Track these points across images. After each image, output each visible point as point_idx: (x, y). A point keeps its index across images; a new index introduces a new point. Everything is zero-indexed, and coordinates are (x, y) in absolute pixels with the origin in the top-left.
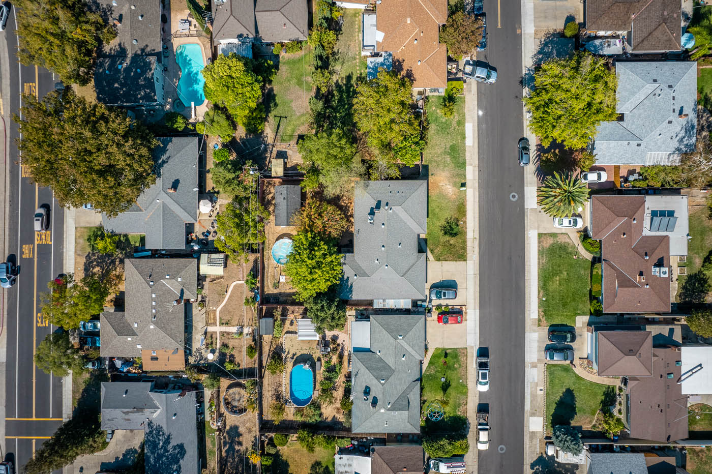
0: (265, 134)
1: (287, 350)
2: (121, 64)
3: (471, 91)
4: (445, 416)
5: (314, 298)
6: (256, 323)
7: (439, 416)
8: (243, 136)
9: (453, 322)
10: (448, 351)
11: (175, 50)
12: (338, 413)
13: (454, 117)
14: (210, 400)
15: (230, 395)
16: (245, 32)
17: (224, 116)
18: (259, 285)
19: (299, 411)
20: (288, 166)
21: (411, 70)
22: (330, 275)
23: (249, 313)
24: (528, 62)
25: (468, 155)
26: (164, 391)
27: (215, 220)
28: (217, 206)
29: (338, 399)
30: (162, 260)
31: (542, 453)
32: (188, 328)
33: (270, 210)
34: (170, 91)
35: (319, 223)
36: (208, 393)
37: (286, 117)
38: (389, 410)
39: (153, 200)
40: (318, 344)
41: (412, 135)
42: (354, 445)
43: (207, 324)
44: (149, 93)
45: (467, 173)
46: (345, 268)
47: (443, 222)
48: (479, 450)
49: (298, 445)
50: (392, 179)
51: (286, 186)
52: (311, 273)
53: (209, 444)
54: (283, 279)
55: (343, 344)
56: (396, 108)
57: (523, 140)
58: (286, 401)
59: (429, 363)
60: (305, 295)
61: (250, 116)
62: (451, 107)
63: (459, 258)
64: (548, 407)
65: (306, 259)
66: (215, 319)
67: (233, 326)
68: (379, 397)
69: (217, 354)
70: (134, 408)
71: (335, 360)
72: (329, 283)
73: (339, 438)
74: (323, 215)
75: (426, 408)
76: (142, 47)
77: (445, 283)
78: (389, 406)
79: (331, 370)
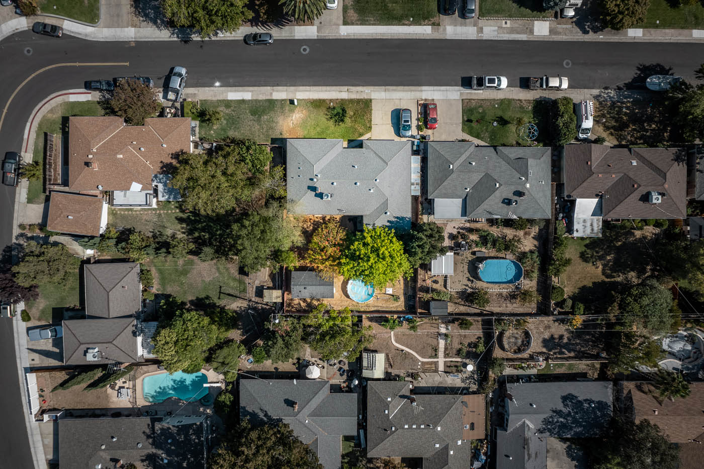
0: (238, 309)
1: (464, 287)
2: (162, 460)
3: (195, 94)
4: (533, 122)
5: (410, 256)
6: (436, 320)
7: (533, 128)
8: (239, 332)
9: (435, 112)
10: (466, 119)
11: (150, 404)
12: (529, 234)
13: (222, 111)
14: (515, 369)
15: (510, 347)
16: (131, 328)
17: (218, 352)
18: (395, 316)
19: (528, 275)
20: (271, 285)
21: (172, 154)
22: (386, 238)
23: (424, 327)
24: (164, 35)
25: (261, 97)
26: (506, 416)
27: (327, 363)
28: (313, 360)
29: (515, 233)
30: (368, 417)
31: (572, 22)
32: (440, 391)
33: (317, 304)
34: (193, 408)
35: (330, 251)
36: (508, 371)
37: (221, 287)
38: (527, 179)
39: (306, 426)
40: (458, 254)
41: (239, 153)
42: (563, 218)
43: (436, 371)
44: (194, 430)
45: (281, 98)
46: (379, 223)
47: (331, 123)
48: (569, 88)
49: (563, 276)
50: (285, 175)
51: (292, 287)
52: (384, 259)
53: (562, 370)
54: (390, 291)
55: (458, 229)
56: (210, 169)
57: (246, 40)
58: (517, 288)
59: (478, 139)
60: (406, 265)
61: (218, 324)
62: (211, 113)
63: (368, 107)
64: (525, 16)
65: (370, 264)
66: (431, 363)
67: (438, 343)
68: (514, 188)
69: (467, 361)
70: (524, 448)
71: (474, 237)
72: (394, 239)
73: (556, 233)
74: (322, 246)
75: (524, 142)
76: (145, 437)
77: (395, 121)
78: (524, 179)
79: (485, 240)
